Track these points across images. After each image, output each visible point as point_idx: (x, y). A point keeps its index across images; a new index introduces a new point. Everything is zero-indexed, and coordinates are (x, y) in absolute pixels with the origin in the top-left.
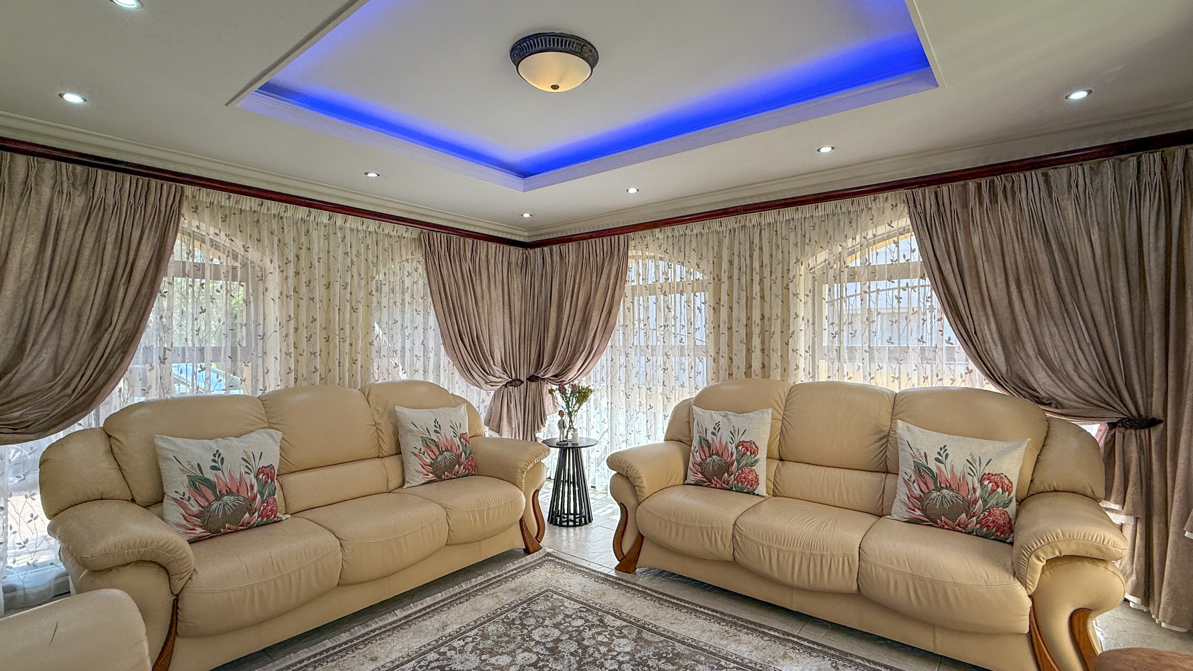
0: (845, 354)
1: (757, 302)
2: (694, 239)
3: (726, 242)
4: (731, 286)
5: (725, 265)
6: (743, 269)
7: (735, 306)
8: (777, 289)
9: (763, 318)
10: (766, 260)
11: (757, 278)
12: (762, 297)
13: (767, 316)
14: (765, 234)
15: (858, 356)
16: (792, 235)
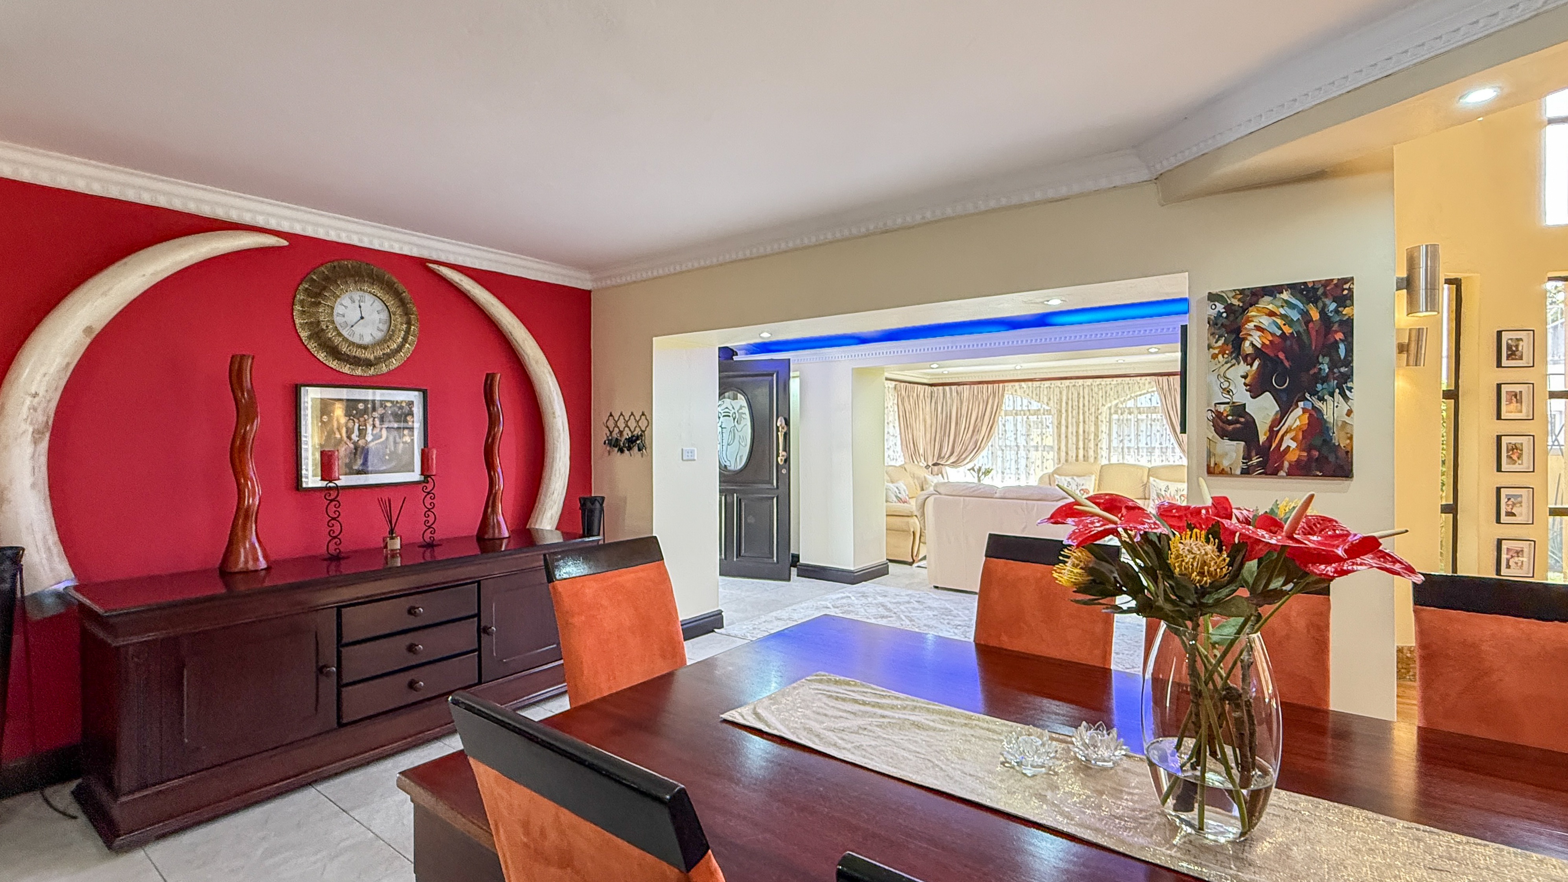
0: (1126, 450)
1: (1081, 425)
2: (1045, 390)
3: (1064, 393)
4: (1067, 416)
5: (1064, 404)
6: (1074, 407)
7: (1070, 426)
8: (1093, 418)
9: (1084, 432)
10: (1086, 403)
11: (1081, 412)
12: (1084, 422)
13: (1087, 430)
14: (1086, 391)
15: (1132, 450)
16: (1100, 392)
